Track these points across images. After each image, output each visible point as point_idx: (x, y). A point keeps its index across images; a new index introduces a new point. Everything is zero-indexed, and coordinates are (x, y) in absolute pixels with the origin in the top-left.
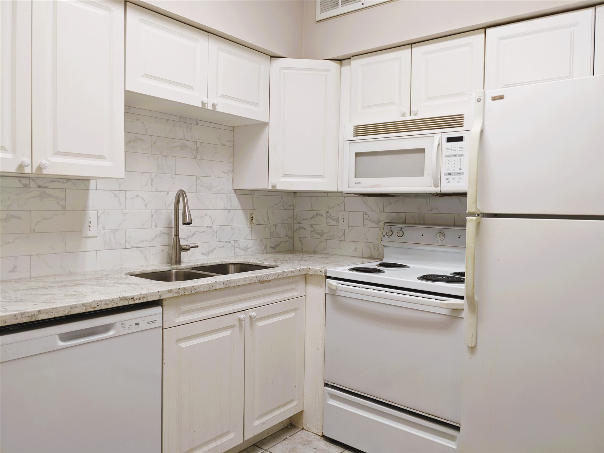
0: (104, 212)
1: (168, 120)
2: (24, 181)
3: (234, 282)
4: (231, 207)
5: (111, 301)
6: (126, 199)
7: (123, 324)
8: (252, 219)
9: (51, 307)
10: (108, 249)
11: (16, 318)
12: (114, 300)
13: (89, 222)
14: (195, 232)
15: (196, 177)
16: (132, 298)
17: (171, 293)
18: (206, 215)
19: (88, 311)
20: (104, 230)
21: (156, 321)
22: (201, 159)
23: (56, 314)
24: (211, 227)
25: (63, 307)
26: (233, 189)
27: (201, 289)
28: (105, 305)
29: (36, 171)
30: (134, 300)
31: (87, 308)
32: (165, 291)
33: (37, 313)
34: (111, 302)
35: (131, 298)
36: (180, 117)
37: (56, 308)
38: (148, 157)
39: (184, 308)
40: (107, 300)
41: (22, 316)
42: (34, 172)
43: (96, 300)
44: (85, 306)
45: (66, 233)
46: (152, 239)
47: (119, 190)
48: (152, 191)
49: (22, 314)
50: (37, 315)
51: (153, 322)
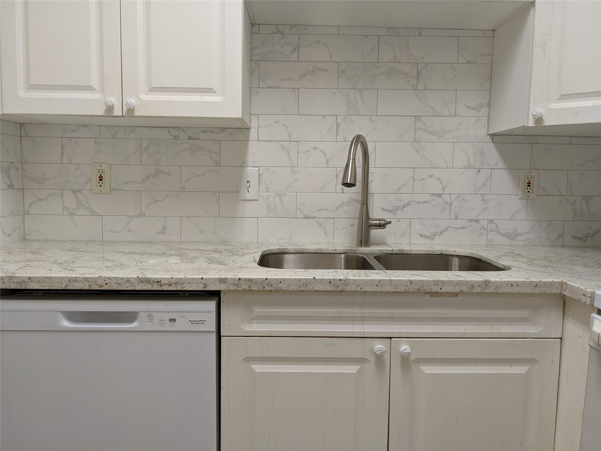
0: (268, 169)
1: (366, 36)
2: (174, 132)
3: (354, 284)
4: (482, 165)
5: (125, 280)
6: (298, 152)
7: (150, 317)
8: (529, 186)
9: (45, 275)
10: (273, 217)
11: (4, 282)
12: (129, 280)
13: (248, 182)
14: (410, 202)
15: (414, 117)
16: (158, 282)
17: (224, 284)
18: (431, 176)
19: (92, 288)
20: (267, 192)
21: (203, 322)
22: (426, 89)
23: (50, 285)
24: (440, 195)
25: (59, 277)
26: (489, 135)
27: (283, 287)
28: (117, 285)
29: (127, 112)
30: (161, 285)
31: (91, 285)
32: (215, 279)
33: (28, 280)
34: (125, 282)
35: (156, 281)
36: (389, 28)
37: (50, 277)
38: (333, 93)
39: (258, 310)
40: (120, 278)
41: (10, 281)
42: (124, 114)
43: (103, 276)
44: (89, 282)
45: (220, 193)
46: (336, 208)
47: (289, 140)
48: (338, 141)
49: (10, 278)
50: (26, 282)
51: (198, 322)
